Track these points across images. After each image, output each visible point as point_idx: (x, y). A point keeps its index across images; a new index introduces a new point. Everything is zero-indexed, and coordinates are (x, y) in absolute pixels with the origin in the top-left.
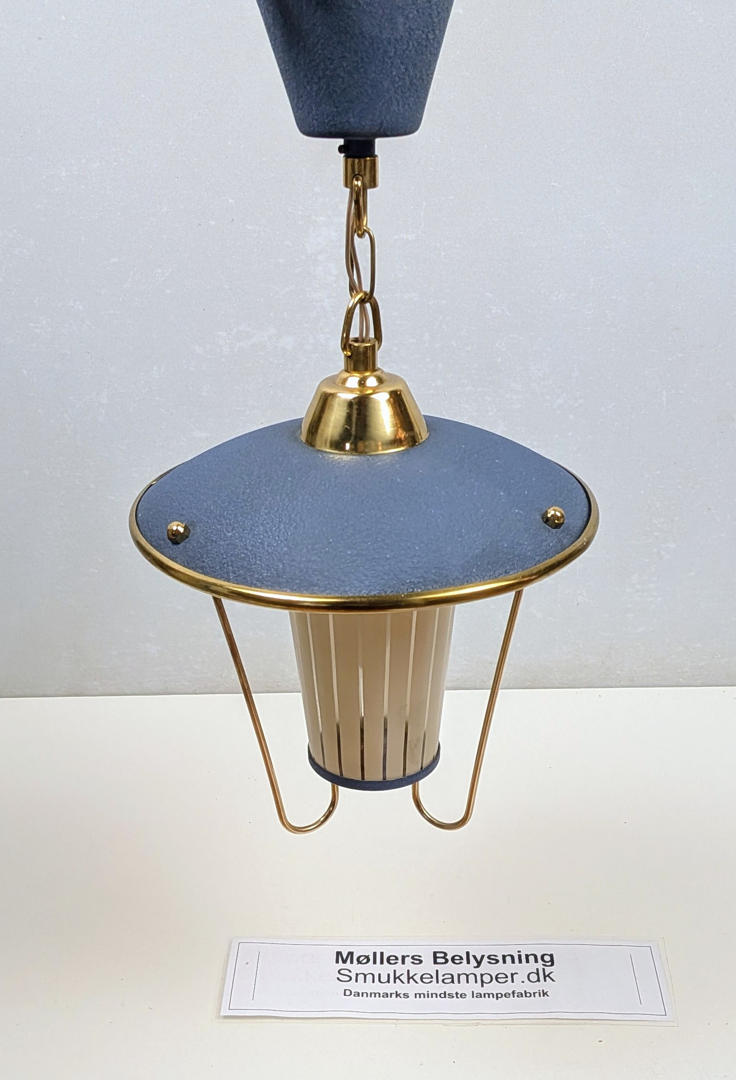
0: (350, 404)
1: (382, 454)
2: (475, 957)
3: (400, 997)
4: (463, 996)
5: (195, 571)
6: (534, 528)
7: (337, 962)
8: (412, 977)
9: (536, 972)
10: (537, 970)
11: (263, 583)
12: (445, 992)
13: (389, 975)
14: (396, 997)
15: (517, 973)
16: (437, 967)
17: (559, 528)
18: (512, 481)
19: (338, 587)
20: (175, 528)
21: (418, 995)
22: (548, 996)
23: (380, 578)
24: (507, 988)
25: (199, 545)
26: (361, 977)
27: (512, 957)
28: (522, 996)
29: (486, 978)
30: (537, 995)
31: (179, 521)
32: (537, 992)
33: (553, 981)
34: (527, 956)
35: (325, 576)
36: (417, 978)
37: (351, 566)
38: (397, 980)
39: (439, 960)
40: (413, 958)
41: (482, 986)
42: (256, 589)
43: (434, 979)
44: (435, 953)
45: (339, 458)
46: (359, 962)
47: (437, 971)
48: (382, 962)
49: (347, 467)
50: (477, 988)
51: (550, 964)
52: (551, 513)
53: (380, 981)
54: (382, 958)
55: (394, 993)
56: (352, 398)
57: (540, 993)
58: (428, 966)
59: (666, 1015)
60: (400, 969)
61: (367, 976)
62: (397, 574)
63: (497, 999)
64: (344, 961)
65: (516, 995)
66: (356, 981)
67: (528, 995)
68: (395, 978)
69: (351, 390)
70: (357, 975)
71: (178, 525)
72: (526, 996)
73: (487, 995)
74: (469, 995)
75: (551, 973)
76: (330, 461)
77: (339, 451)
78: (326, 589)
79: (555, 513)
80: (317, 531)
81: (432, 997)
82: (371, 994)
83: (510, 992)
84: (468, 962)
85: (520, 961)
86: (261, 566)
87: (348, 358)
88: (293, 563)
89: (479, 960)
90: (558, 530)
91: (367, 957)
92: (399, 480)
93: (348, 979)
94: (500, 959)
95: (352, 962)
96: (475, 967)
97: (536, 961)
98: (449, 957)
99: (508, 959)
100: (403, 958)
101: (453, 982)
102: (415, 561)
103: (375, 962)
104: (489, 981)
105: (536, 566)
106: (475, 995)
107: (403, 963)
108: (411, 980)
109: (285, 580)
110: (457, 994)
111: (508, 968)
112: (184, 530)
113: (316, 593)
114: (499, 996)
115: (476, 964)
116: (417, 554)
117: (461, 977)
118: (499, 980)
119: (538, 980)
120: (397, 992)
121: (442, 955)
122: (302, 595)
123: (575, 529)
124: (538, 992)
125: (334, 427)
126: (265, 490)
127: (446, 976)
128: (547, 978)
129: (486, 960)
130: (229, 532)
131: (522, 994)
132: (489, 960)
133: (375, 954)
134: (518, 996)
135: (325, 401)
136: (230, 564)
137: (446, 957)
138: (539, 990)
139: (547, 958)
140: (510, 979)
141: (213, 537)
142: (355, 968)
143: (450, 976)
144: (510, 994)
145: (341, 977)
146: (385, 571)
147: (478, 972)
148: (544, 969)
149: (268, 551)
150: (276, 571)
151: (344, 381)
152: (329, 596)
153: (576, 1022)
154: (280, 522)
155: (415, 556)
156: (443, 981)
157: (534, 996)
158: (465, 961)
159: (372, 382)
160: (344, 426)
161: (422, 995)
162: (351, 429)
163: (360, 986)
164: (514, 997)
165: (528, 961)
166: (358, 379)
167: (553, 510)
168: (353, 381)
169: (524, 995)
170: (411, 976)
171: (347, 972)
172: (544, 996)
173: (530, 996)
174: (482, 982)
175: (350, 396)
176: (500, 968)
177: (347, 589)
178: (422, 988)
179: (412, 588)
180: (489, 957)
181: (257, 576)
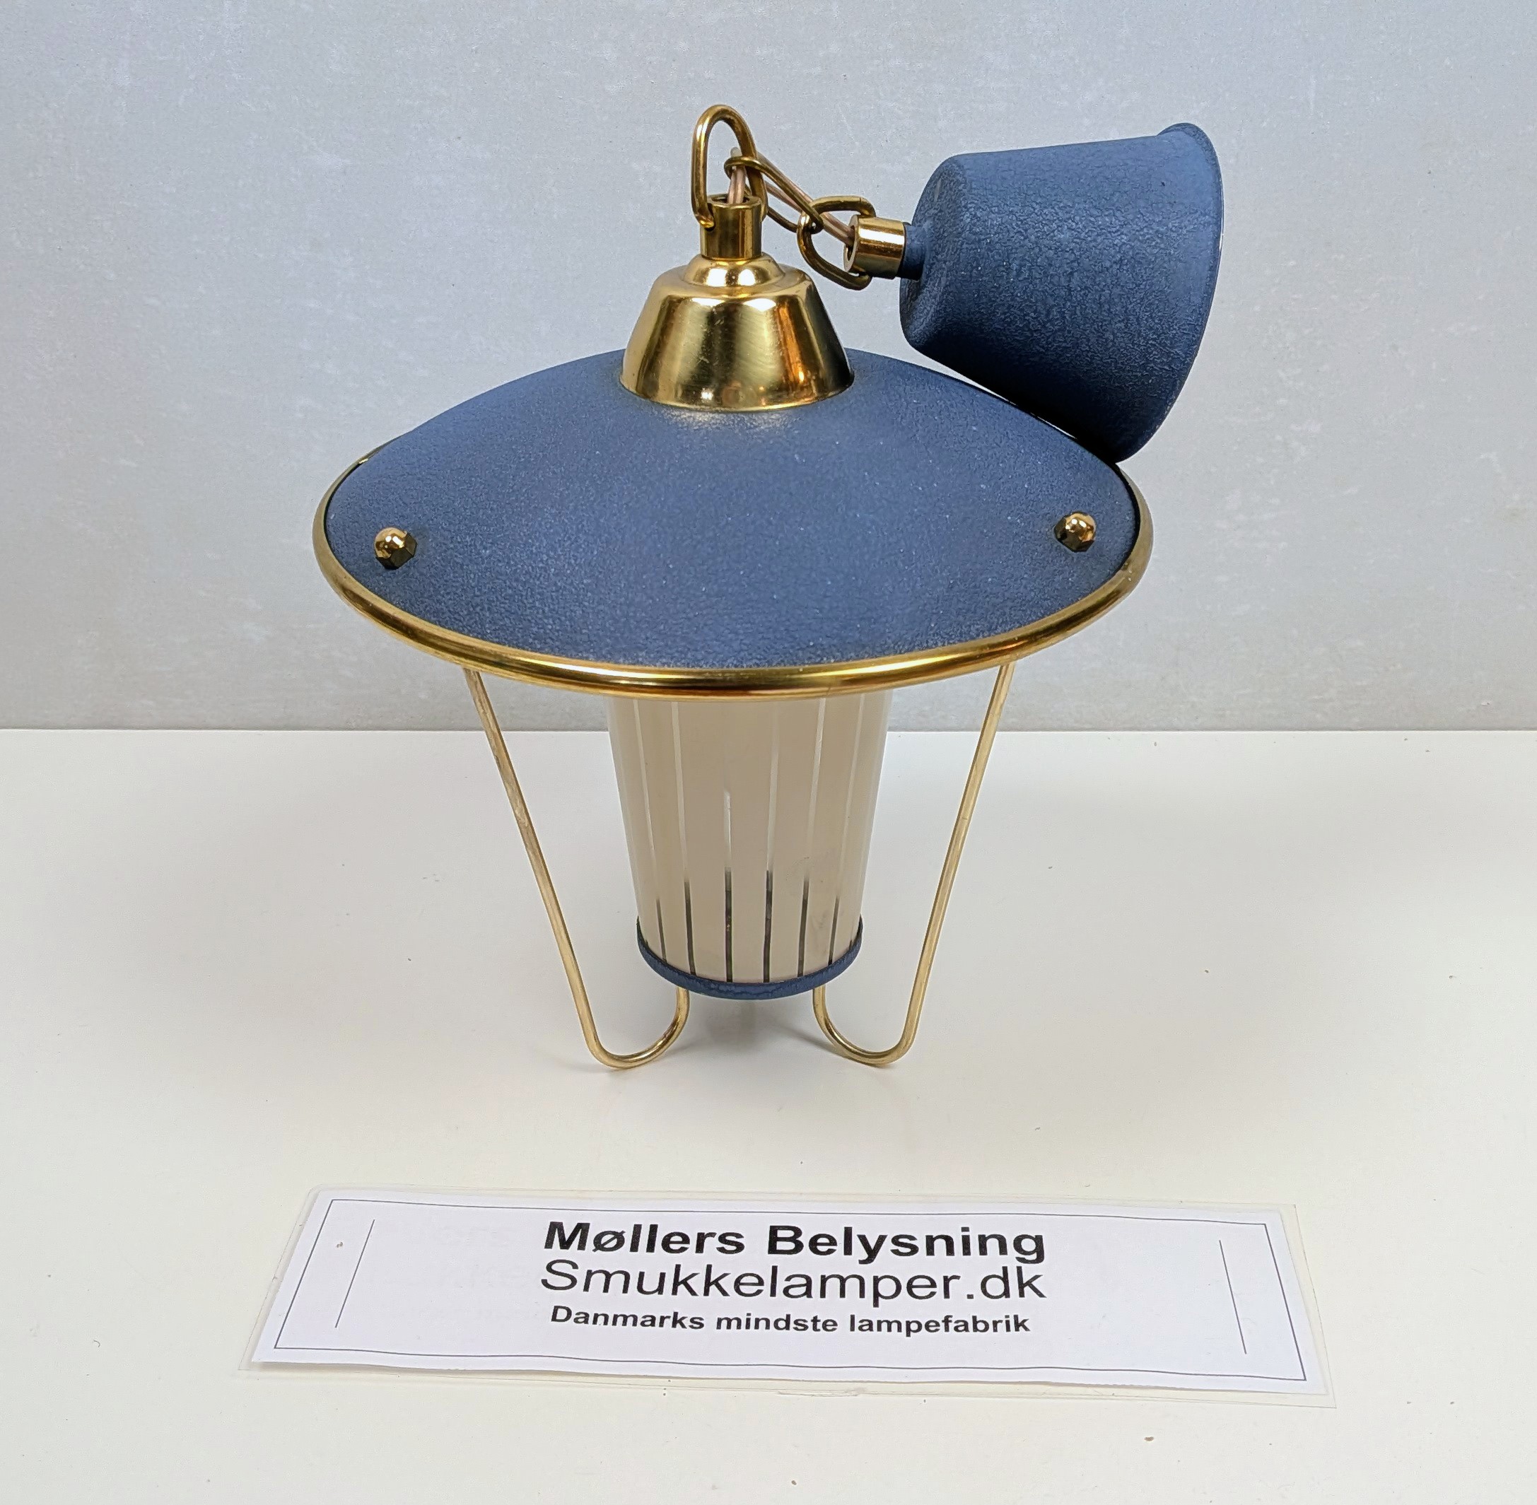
0: (711, 317)
1: (767, 411)
2: (863, 1239)
3: (683, 1326)
4: (830, 1325)
5: (423, 618)
6: (1040, 549)
7: (549, 1244)
8: (716, 1282)
9: (1002, 1275)
10: (1005, 1269)
11: (546, 643)
12: (788, 1316)
13: (663, 1276)
14: (674, 1326)
15: (957, 1277)
16: (776, 1259)
17: (1085, 551)
18: (1001, 465)
19: (681, 652)
20: (388, 539)
21: (724, 1323)
22: (1026, 1329)
23: (760, 636)
24: (935, 1308)
25: (432, 570)
26: (598, 1280)
27: (949, 1241)
28: (966, 1329)
29: (887, 1287)
30: (1002, 1326)
31: (398, 528)
32: (1001, 1321)
33: (1041, 1295)
34: (983, 1240)
35: (659, 633)
36: (728, 1284)
37: (708, 614)
38: (681, 1288)
39: (781, 1246)
40: (722, 1238)
41: (876, 1304)
42: (533, 654)
43: (767, 1288)
44: (774, 1230)
45: (689, 417)
46: (599, 1245)
47: (775, 1269)
48: (651, 1248)
49: (703, 432)
50: (864, 1308)
51: (1034, 1257)
52: (1072, 521)
53: (640, 1289)
54: (652, 1239)
55: (669, 1317)
56: (715, 305)
57: (1008, 1323)
58: (756, 1258)
59: (1305, 1380)
60: (691, 1262)
61: (613, 1278)
62: (791, 629)
63: (908, 1335)
64: (565, 1244)
65: (952, 1326)
66: (586, 1288)
67: (981, 1326)
68: (676, 1283)
69: (714, 292)
70: (590, 1274)
71: (393, 535)
72: (975, 1329)
73: (884, 1326)
74: (844, 1324)
75: (1036, 1277)
76: (673, 421)
77: (689, 404)
78: (661, 657)
79: (1078, 523)
80: (646, 548)
81: (757, 1327)
82: (616, 1317)
83: (940, 1319)
84: (848, 1251)
85: (967, 1251)
86: (544, 612)
87: (709, 231)
88: (602, 607)
89: (872, 1245)
90: (1083, 553)
91: (619, 1237)
92: (797, 457)
93: (568, 1282)
94: (921, 1244)
95: (582, 1246)
96: (862, 1262)
97: (1003, 1250)
98: (805, 1239)
99: (940, 1245)
100: (701, 1238)
101: (808, 1293)
102: (827, 607)
103: (634, 1247)
104: (893, 1292)
105: (1044, 619)
106: (857, 1324)
107: (700, 1248)
108: (713, 1288)
109: (585, 638)
110: (815, 1320)
111: (938, 1265)
112: (405, 544)
113: (642, 663)
114: (914, 1327)
115: (865, 1256)
116: (828, 594)
117: (828, 1283)
118: (915, 1291)
119: (1007, 1293)
120: (676, 1314)
121: (790, 1234)
122: (617, 666)
123: (1112, 553)
124: (1004, 1320)
125: (684, 360)
126: (554, 473)
127: (794, 1281)
128: (1027, 1289)
129: (888, 1245)
130: (485, 548)
131: (966, 1324)
132: (896, 1247)
133: (637, 1228)
134: (956, 1329)
135: (670, 311)
136: (486, 606)
137: (799, 1239)
138: (1007, 1317)
139: (1028, 1245)
140: (940, 1289)
141: (456, 556)
142: (588, 1258)
143: (803, 1281)
144: (938, 1324)
145: (554, 1280)
146: (769, 624)
147: (868, 1272)
148: (1019, 1269)
149: (555, 584)
150: (570, 620)
151: (704, 274)
152: (666, 668)
153: (1090, 1390)
154: (578, 531)
155: (825, 596)
156: (786, 1291)
157: (995, 1330)
158: (840, 1247)
159: (747, 278)
160: (698, 358)
161: (734, 1323)
162: (711, 363)
163: (593, 1301)
164: (947, 1329)
165: (983, 1251)
166: (725, 272)
167: (1076, 518)
168: (717, 276)
169: (971, 1326)
170: (713, 1278)
171: (567, 1269)
172: (1017, 1329)
173: (986, 1329)
174: (877, 1295)
175: (712, 303)
176: (919, 1264)
177: (700, 657)
178: (736, 1306)
179: (819, 656)
180: (895, 1240)
181: (535, 629)
